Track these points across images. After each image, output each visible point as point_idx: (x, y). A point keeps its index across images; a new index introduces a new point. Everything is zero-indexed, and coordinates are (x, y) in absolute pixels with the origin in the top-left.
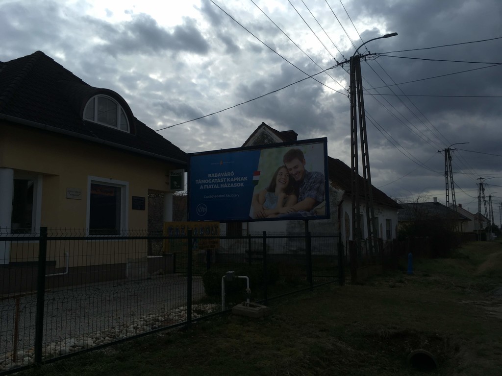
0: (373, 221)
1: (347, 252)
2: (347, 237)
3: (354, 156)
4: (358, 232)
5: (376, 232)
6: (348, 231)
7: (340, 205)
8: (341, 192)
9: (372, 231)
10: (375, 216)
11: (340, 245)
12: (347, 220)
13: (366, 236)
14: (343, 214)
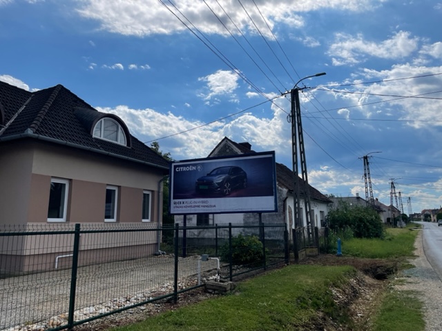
2: (291, 226)
3: (295, 163)
6: (291, 221)
7: (285, 201)
8: (285, 190)
12: (290, 212)
14: (288, 207)
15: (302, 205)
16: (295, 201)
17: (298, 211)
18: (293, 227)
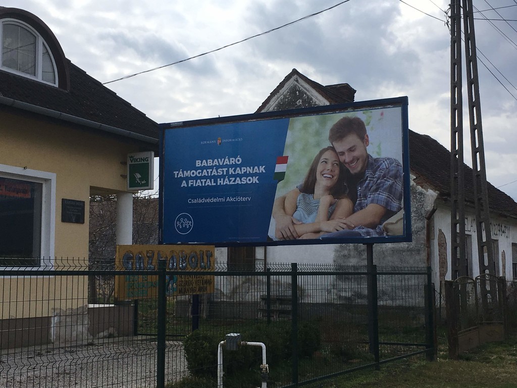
0: (489, 247)
1: (440, 301)
2: (443, 275)
3: (456, 130)
4: (461, 265)
5: (493, 265)
6: (443, 263)
7: (430, 217)
8: (431, 194)
9: (486, 264)
10: (493, 237)
11: (429, 288)
12: (442, 245)
13: (476, 272)
14: (437, 233)
15: (471, 229)
16: (454, 217)
17: (460, 241)
18: (449, 277)
